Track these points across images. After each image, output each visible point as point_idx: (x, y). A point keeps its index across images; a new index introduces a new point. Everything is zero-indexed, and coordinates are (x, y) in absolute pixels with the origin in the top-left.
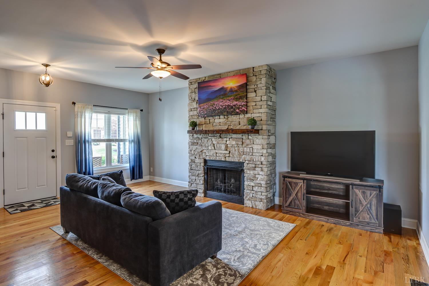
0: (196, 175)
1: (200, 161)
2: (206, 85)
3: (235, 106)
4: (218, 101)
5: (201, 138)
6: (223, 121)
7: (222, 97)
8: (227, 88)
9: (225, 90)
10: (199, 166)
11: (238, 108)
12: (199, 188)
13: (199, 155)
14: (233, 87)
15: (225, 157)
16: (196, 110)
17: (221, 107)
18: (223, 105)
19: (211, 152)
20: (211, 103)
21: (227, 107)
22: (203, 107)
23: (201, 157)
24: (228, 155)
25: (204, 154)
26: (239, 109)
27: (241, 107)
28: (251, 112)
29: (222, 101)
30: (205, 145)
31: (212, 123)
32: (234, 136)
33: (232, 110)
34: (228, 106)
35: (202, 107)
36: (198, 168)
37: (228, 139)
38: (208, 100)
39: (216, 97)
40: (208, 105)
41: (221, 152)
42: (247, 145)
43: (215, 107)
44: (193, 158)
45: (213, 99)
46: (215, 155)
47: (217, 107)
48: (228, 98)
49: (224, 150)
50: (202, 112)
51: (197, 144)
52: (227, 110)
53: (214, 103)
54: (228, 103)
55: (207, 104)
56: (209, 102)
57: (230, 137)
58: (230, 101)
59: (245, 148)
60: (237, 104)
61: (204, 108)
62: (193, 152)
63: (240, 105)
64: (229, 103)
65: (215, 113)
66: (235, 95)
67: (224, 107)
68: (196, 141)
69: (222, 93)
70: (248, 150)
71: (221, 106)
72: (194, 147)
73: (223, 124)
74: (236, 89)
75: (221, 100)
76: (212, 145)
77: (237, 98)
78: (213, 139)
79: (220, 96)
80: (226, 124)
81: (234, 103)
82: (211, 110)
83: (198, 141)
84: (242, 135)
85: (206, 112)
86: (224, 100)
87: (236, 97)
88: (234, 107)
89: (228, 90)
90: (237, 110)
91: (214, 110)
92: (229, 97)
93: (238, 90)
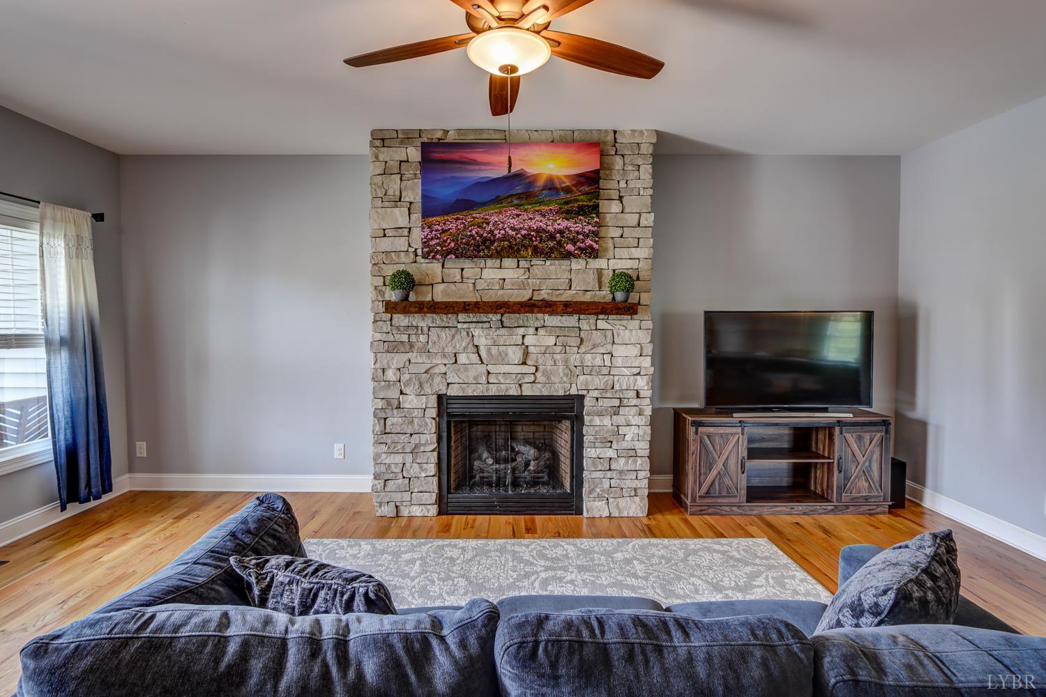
0: (408, 450)
1: (420, 405)
3: (561, 232)
4: (501, 212)
5: (426, 329)
6: (516, 276)
7: (516, 202)
8: (535, 178)
9: (527, 181)
10: (416, 420)
11: (572, 240)
12: (421, 489)
13: (417, 383)
14: (558, 178)
15: (520, 385)
16: (406, 234)
17: (514, 233)
18: (521, 228)
19: (466, 370)
20: (474, 218)
21: (532, 233)
22: (440, 228)
23: (428, 391)
24: (532, 378)
25: (438, 379)
26: (574, 244)
27: (581, 237)
28: (610, 254)
29: (518, 216)
30: (444, 349)
31: (473, 281)
32: (552, 320)
33: (551, 244)
34: (538, 231)
35: (436, 227)
36: (416, 427)
37: (532, 331)
38: (463, 206)
39: (497, 200)
40: (463, 223)
41: (507, 369)
42: (594, 347)
43: (491, 232)
44: (393, 394)
45: (484, 204)
46: (484, 380)
47: (496, 232)
48: (536, 208)
49: (516, 362)
50: (438, 244)
51: (412, 346)
52: (535, 243)
53: (487, 217)
54: (538, 222)
55: (457, 219)
56: (464, 213)
57: (538, 324)
58: (544, 216)
59: (589, 356)
60: (568, 228)
61: (444, 231)
62: (395, 374)
63: (578, 233)
64: (541, 221)
65: (488, 248)
66: (563, 201)
67: (523, 232)
68: (405, 338)
69: (519, 189)
70: (598, 361)
71: (513, 229)
72: (398, 359)
73: (513, 284)
74: (568, 184)
75: (514, 212)
76: (471, 349)
77: (568, 212)
78: (477, 332)
79: (508, 197)
80: (523, 286)
81: (559, 225)
82: (475, 239)
83: (413, 339)
84: (579, 319)
85: (452, 244)
86: (526, 210)
87: (566, 207)
88: (558, 235)
89: (541, 183)
90: (570, 247)
91: (485, 240)
92: (541, 203)
93: (575, 189)
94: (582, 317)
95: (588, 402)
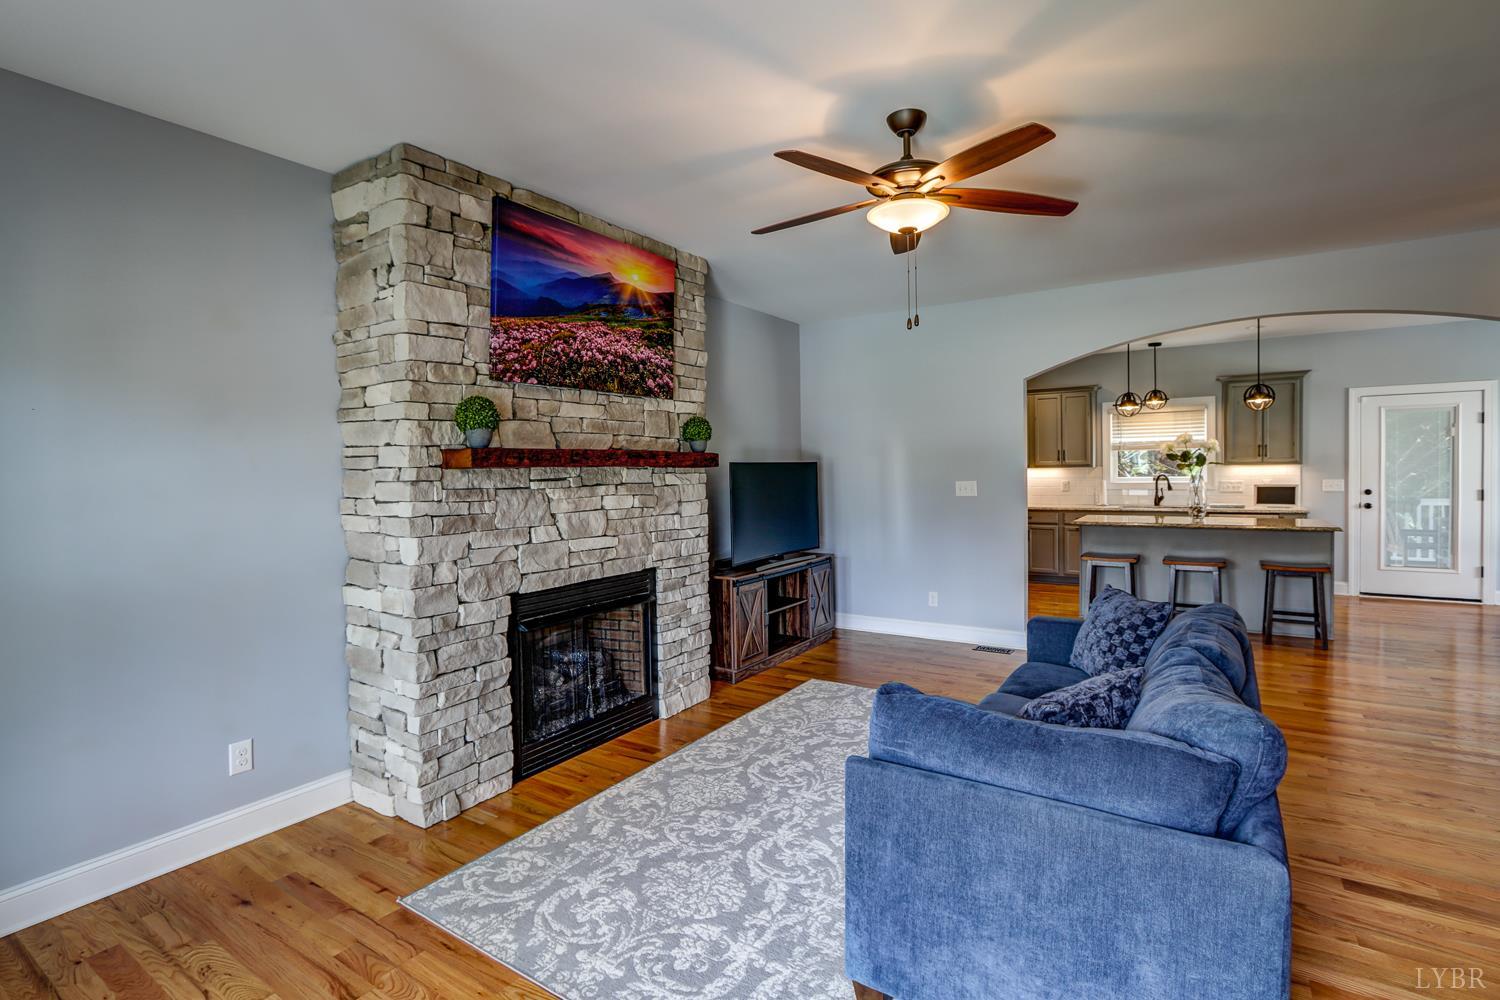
0: (475, 694)
1: (486, 614)
2: (540, 231)
3: (643, 362)
4: (588, 327)
5: (492, 492)
6: (597, 416)
7: (603, 315)
8: (623, 286)
9: (614, 290)
10: (481, 642)
11: (652, 373)
12: (492, 753)
13: (484, 581)
14: (641, 293)
15: (603, 564)
16: (462, 335)
17: (601, 357)
18: (608, 352)
19: (546, 551)
20: (561, 328)
21: (619, 360)
22: (519, 336)
23: (498, 590)
24: (614, 554)
25: (509, 571)
26: (654, 381)
27: (659, 371)
28: (679, 395)
29: (606, 334)
30: (515, 523)
31: (549, 420)
32: (627, 474)
33: (635, 376)
34: (625, 358)
35: (515, 333)
36: (483, 653)
37: (610, 489)
38: (542, 308)
39: (584, 309)
40: (547, 334)
41: (590, 543)
42: (666, 506)
43: (578, 351)
44: (447, 605)
45: (570, 311)
46: (565, 564)
47: (583, 353)
48: (624, 329)
49: (600, 534)
50: (516, 360)
51: (474, 522)
52: (621, 373)
53: (574, 330)
54: (623, 348)
55: (541, 326)
56: (549, 319)
57: (616, 481)
58: (629, 339)
59: (662, 518)
60: (649, 358)
61: (525, 341)
62: (451, 571)
63: (658, 366)
64: (626, 346)
65: (576, 376)
66: (646, 324)
67: (610, 357)
68: (463, 509)
69: (606, 300)
70: (669, 524)
71: (600, 351)
72: (455, 544)
73: (593, 427)
74: (649, 304)
75: (602, 329)
76: (548, 519)
77: (649, 338)
78: (555, 494)
79: (595, 307)
80: (602, 428)
81: (642, 353)
82: (560, 359)
83: (475, 509)
84: (653, 473)
85: (534, 363)
86: (612, 329)
87: (648, 332)
88: (641, 366)
89: (626, 297)
90: (651, 383)
91: (571, 361)
92: (627, 322)
93: (654, 311)
94: (656, 470)
95: (659, 575)
